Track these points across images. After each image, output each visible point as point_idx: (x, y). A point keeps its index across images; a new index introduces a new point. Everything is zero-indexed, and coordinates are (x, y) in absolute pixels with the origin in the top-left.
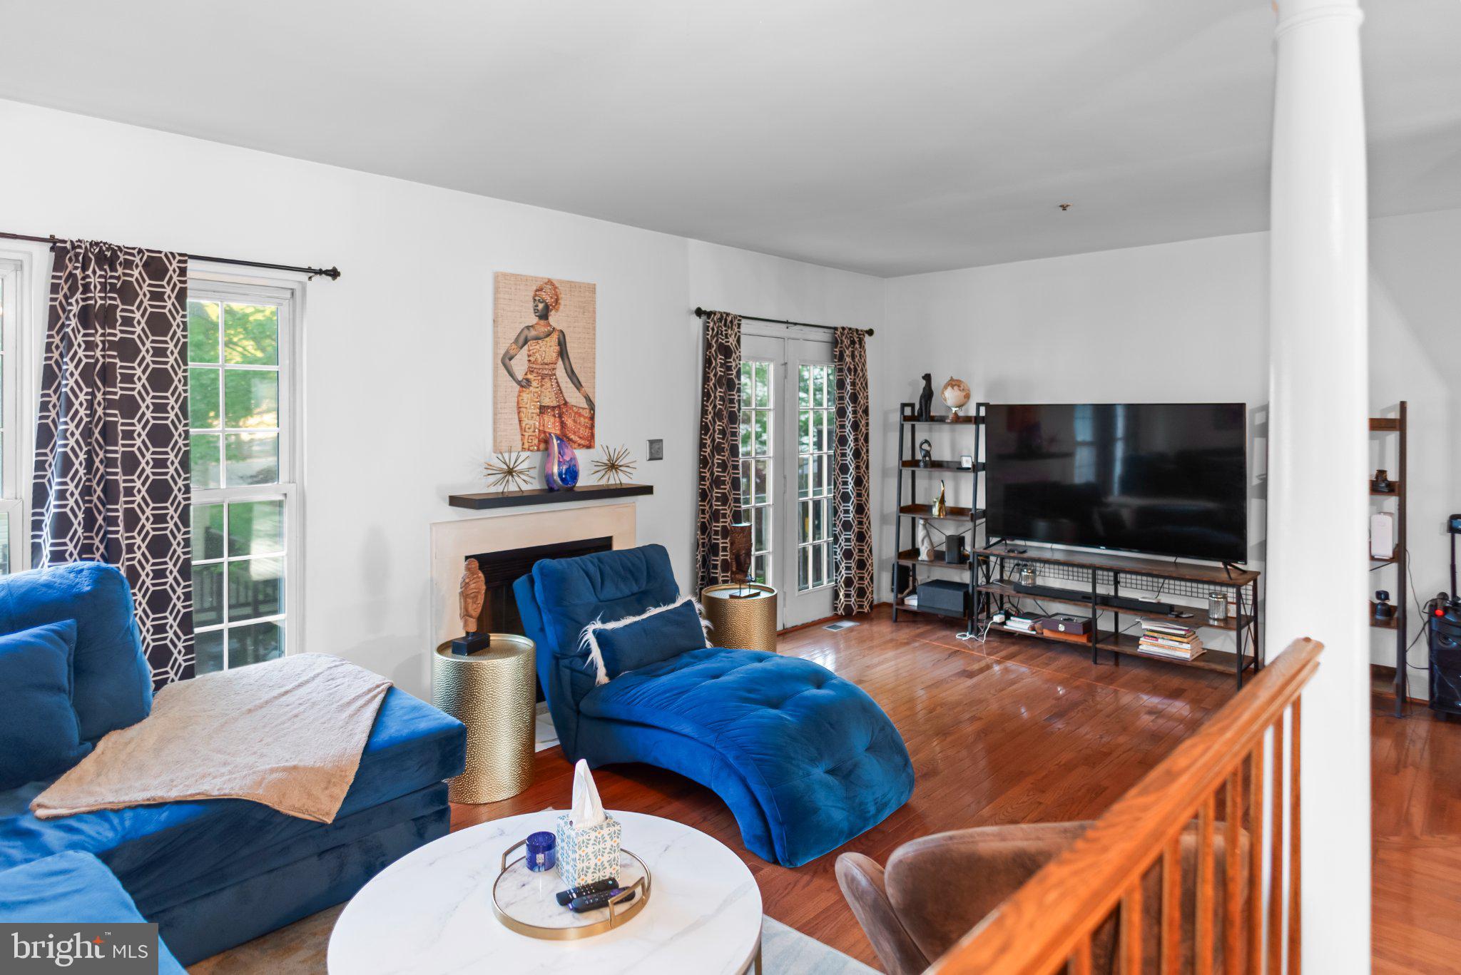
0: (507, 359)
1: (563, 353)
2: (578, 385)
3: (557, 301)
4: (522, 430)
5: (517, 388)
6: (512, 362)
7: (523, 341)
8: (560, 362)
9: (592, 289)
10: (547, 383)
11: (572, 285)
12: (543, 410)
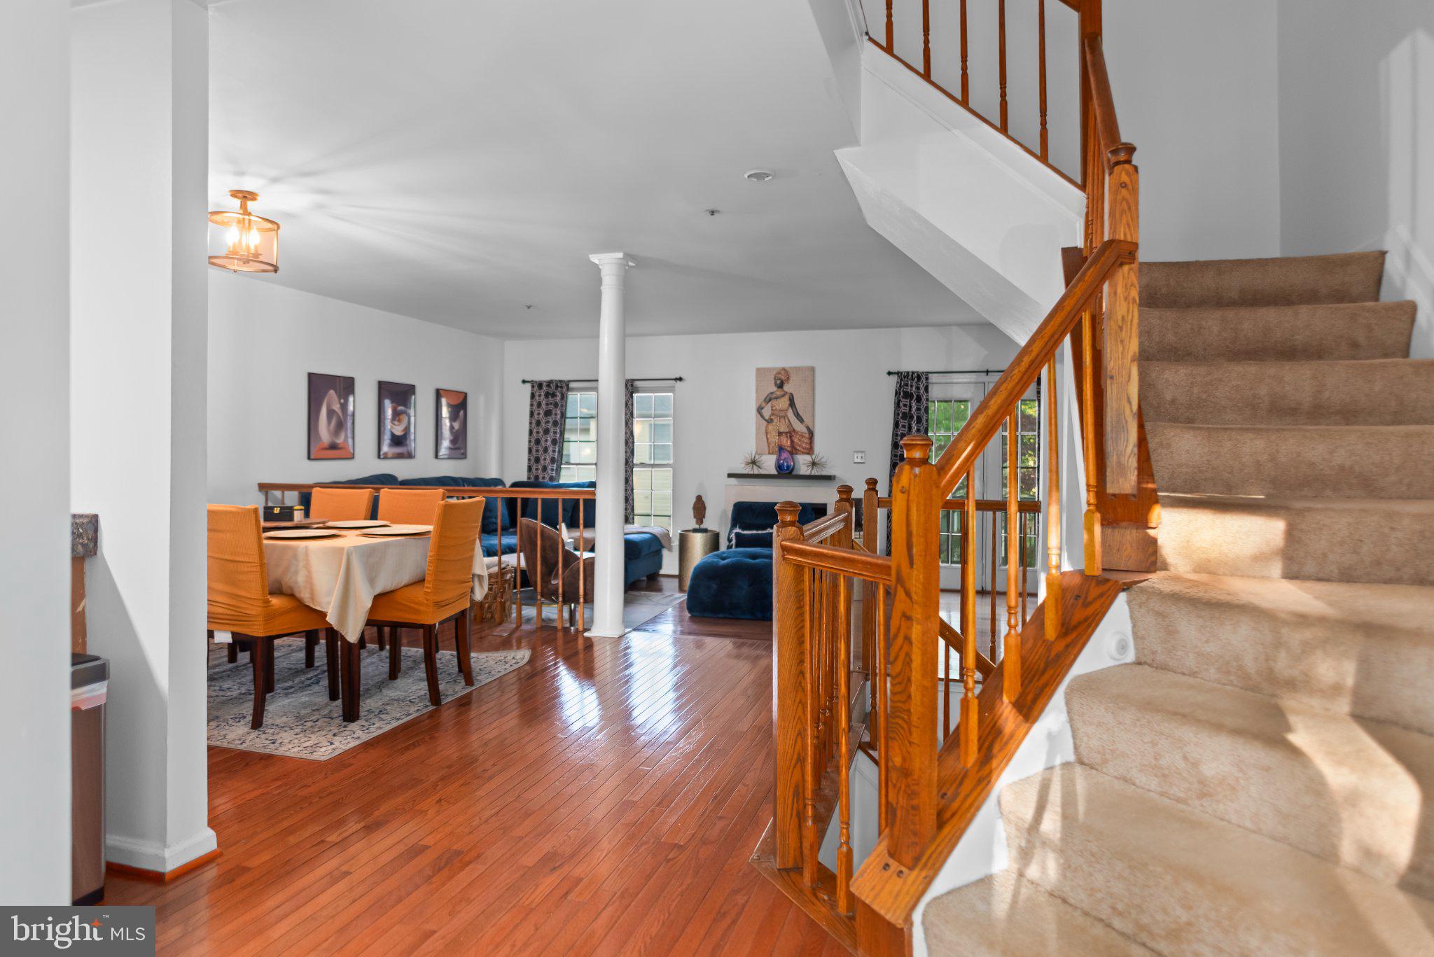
0: (760, 410)
1: (792, 403)
2: (801, 420)
3: (788, 378)
4: (769, 444)
5: (765, 423)
6: (763, 411)
7: (769, 399)
8: (790, 410)
9: (812, 369)
10: (782, 420)
11: (798, 369)
12: (780, 434)
